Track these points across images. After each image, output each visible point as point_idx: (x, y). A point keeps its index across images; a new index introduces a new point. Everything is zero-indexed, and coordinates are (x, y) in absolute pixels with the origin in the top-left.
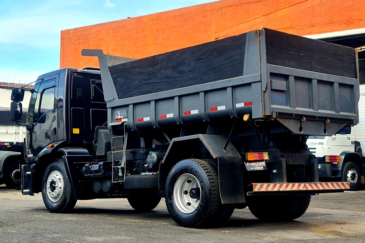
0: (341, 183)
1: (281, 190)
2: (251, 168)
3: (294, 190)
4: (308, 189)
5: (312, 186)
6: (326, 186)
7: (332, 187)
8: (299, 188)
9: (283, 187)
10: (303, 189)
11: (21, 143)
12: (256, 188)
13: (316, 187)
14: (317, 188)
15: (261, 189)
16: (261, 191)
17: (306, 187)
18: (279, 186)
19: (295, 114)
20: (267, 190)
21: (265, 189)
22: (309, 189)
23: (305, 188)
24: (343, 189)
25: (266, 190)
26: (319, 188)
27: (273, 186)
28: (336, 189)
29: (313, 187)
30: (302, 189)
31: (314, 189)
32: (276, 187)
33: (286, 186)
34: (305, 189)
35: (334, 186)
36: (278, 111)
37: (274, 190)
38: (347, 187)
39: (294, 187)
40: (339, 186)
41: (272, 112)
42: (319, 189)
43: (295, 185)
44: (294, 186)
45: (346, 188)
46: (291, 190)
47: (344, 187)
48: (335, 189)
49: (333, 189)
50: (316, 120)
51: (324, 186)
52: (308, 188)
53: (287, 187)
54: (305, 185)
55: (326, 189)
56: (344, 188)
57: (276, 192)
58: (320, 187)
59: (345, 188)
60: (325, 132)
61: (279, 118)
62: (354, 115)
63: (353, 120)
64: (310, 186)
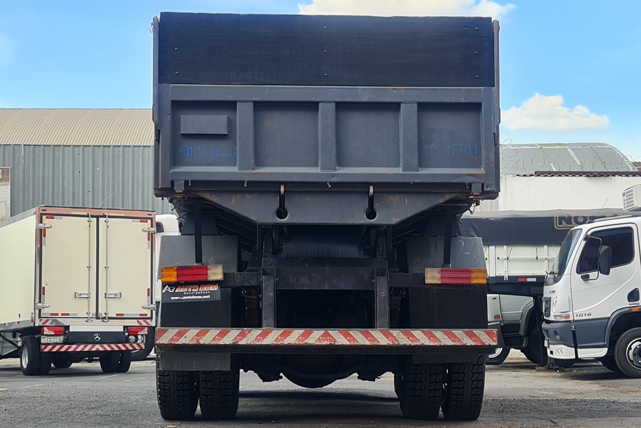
0: (464, 332)
2: (173, 298)
4: (336, 343)
5: (353, 337)
6: (405, 338)
8: (303, 340)
9: (248, 336)
10: (318, 343)
11: (493, 277)
12: (162, 338)
15: (178, 339)
16: (177, 343)
17: (329, 338)
18: (238, 335)
19: (248, 182)
22: (341, 344)
23: (325, 340)
24: (468, 344)
25: (194, 342)
27: (218, 335)
28: (440, 346)
29: (355, 339)
30: (316, 341)
31: (356, 343)
32: (227, 336)
34: (326, 343)
35: (436, 337)
36: (190, 178)
38: (484, 341)
39: (285, 338)
40: (457, 337)
41: (172, 182)
42: (375, 343)
43: (291, 332)
44: (288, 335)
45: (483, 343)
46: (275, 343)
47: (474, 341)
48: (437, 344)
50: (328, 190)
51: (394, 338)
52: (335, 341)
53: (264, 337)
54: (326, 335)
55: (401, 343)
56: (474, 344)
57: (225, 346)
58: (379, 340)
59: (479, 344)
60: (371, 214)
61: (199, 191)
62: (475, 173)
63: (470, 185)
64: (344, 336)
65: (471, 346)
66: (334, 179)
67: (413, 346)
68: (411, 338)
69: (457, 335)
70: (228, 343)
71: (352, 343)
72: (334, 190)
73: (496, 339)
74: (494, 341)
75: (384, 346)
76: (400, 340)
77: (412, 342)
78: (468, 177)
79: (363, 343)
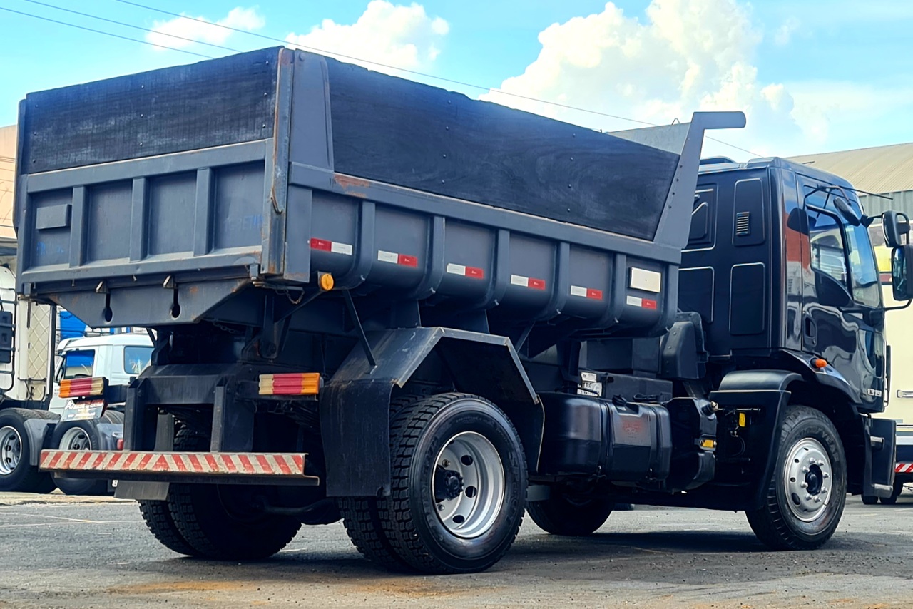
0: (274, 456)
1: (99, 468)
3: (131, 469)
4: (169, 470)
5: (182, 463)
6: (224, 463)
7: (242, 468)
8: (144, 465)
9: (104, 460)
10: (154, 470)
12: (45, 461)
13: (191, 464)
14: (195, 467)
15: (55, 464)
17: (163, 463)
18: (97, 459)
19: (75, 281)
20: (68, 466)
21: (64, 464)
22: (172, 470)
23: (160, 466)
24: (277, 473)
25: (65, 467)
26: (201, 468)
27: (84, 458)
28: (253, 475)
29: (183, 465)
30: (154, 467)
31: (184, 470)
32: (89, 460)
33: (113, 460)
34: (160, 469)
35: (249, 463)
36: (35, 280)
37: (84, 468)
38: (291, 468)
39: (131, 462)
40: (267, 463)
42: (199, 470)
43: (135, 455)
44: (133, 459)
45: (290, 471)
46: (123, 469)
47: (282, 468)
48: (250, 472)
49: (245, 472)
50: (132, 284)
51: (215, 462)
52: (168, 467)
53: (115, 462)
54: (162, 459)
55: (220, 471)
56: (281, 472)
57: (87, 471)
58: (203, 466)
59: (286, 473)
60: (176, 311)
61: (49, 294)
62: (252, 251)
63: (248, 266)
64: (175, 461)
65: (279, 475)
66: (139, 271)
67: (231, 474)
68: (229, 465)
69: (268, 461)
70: (89, 468)
71: (181, 470)
72: (139, 284)
73: (301, 466)
74: (300, 469)
75: (206, 473)
76: (219, 466)
77: (229, 469)
78: (247, 258)
79: (189, 471)
